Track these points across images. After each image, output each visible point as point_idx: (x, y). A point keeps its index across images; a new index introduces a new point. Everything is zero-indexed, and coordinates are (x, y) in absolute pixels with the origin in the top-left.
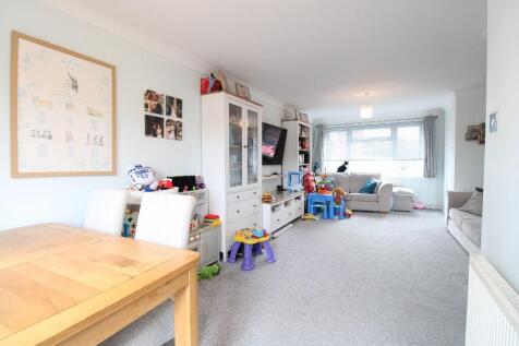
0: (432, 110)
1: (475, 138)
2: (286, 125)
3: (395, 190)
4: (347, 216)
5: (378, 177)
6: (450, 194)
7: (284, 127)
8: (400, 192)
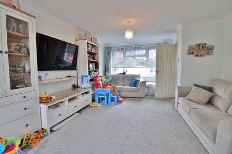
0: (166, 40)
1: (193, 53)
2: (78, 44)
3: (148, 84)
4: (119, 102)
5: (139, 76)
6: (179, 88)
7: (77, 45)
8: (150, 85)
